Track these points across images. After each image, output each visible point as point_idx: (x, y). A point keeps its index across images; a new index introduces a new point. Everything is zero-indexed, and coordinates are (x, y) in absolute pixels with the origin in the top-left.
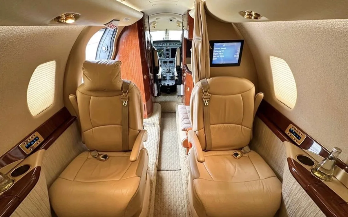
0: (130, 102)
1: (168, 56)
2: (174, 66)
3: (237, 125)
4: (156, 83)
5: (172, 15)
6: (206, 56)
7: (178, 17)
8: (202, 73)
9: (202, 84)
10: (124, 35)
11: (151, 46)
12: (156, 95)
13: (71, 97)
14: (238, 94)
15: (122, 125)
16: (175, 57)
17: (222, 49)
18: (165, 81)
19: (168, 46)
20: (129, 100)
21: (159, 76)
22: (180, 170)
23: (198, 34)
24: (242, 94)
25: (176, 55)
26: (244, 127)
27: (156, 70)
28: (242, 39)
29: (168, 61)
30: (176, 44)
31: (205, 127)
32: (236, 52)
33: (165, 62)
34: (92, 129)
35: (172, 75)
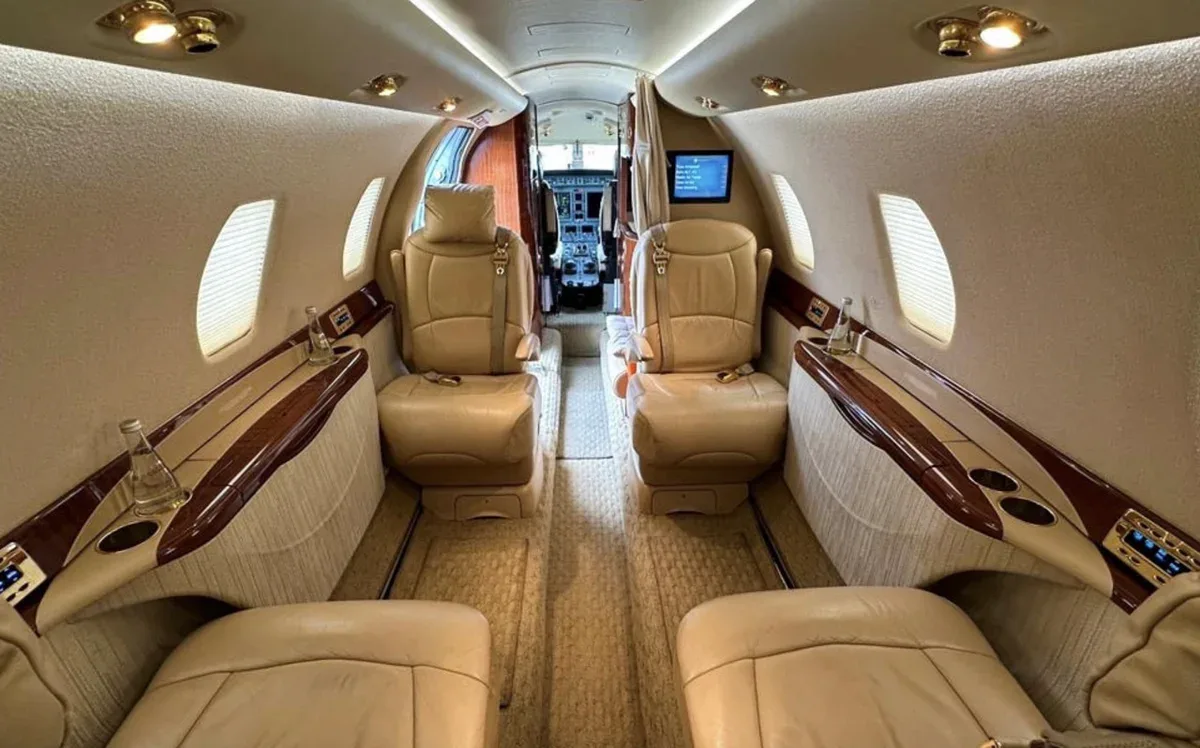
0: (511, 267)
1: (579, 212)
2: (596, 239)
3: (725, 319)
4: (548, 277)
5: (595, 105)
6: (661, 181)
7: (608, 109)
8: (653, 213)
9: (652, 232)
10: (483, 146)
11: (540, 181)
12: (548, 309)
13: (394, 255)
14: (725, 252)
15: (491, 317)
16: (598, 217)
17: (692, 167)
18: (573, 276)
19: (582, 186)
20: (509, 263)
21: (557, 260)
22: (611, 457)
23: (643, 138)
24: (733, 252)
25: (602, 203)
26: (740, 322)
27: (550, 244)
28: (730, 148)
29: (581, 225)
30: (601, 179)
31: (660, 321)
32: (721, 174)
33: (571, 229)
34: (429, 325)
35: (590, 261)
